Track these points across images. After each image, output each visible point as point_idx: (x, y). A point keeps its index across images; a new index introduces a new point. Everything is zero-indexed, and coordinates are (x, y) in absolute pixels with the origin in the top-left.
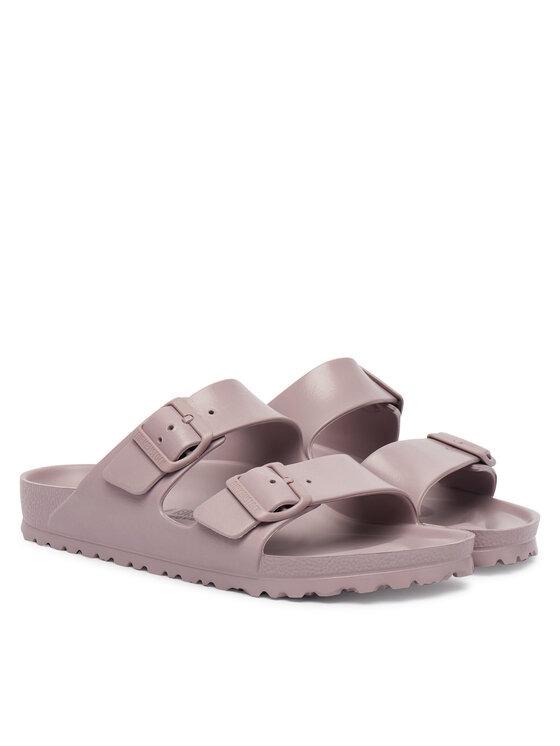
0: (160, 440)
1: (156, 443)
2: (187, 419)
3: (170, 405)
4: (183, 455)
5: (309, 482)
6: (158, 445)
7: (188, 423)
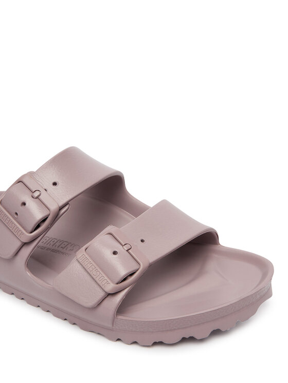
0: (16, 214)
1: (13, 217)
2: (36, 194)
3: (19, 181)
4: (38, 226)
5: (142, 241)
6: (15, 219)
7: (37, 198)
